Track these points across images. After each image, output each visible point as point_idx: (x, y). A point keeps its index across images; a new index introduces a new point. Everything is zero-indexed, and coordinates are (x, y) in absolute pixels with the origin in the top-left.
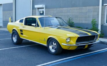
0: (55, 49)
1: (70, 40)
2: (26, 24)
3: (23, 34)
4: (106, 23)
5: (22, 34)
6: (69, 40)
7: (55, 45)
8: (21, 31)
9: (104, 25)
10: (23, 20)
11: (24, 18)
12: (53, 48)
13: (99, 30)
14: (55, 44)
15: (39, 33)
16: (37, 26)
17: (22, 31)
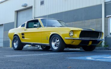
1: (73, 33)
2: (27, 27)
3: (24, 38)
4: (109, 35)
7: (58, 42)
10: (25, 24)
11: (26, 22)
13: (103, 42)
14: (58, 40)
15: (42, 32)
17: (24, 35)
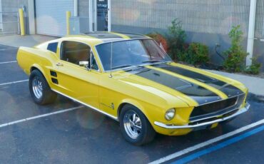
0: (139, 132)
1: (175, 113)
2: (63, 57)
3: (57, 83)
5: (55, 81)
6: (171, 114)
8: (53, 73)
9: (261, 40)
10: (56, 44)
12: (132, 128)
13: (248, 54)
14: (139, 120)
15: (99, 86)
16: (93, 68)
17: (56, 76)
